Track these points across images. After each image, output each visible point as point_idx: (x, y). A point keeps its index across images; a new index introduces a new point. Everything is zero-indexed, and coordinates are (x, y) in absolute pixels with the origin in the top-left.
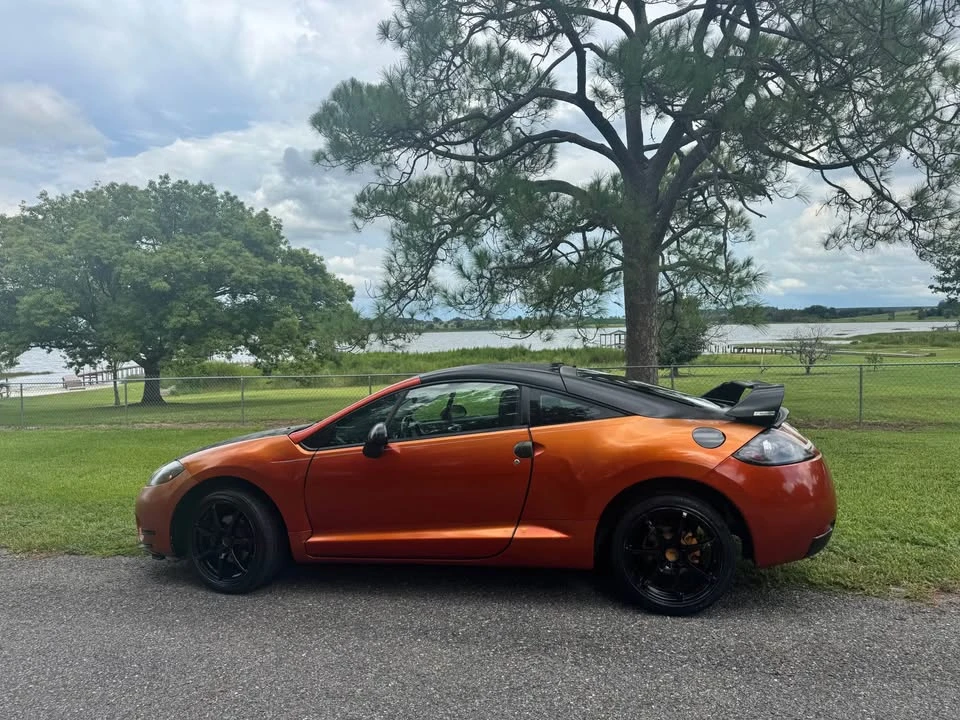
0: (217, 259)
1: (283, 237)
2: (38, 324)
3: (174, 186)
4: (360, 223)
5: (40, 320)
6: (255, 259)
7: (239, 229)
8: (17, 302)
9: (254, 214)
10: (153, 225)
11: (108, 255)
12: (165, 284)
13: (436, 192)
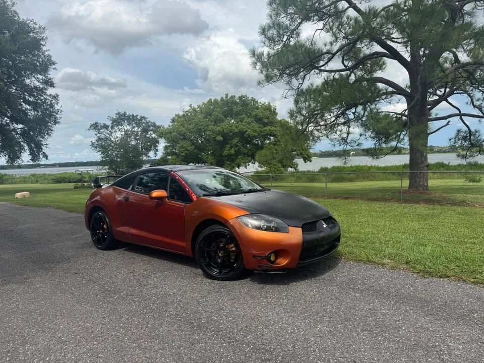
0: (242, 127)
5: (182, 153)
7: (254, 113)
12: (222, 138)
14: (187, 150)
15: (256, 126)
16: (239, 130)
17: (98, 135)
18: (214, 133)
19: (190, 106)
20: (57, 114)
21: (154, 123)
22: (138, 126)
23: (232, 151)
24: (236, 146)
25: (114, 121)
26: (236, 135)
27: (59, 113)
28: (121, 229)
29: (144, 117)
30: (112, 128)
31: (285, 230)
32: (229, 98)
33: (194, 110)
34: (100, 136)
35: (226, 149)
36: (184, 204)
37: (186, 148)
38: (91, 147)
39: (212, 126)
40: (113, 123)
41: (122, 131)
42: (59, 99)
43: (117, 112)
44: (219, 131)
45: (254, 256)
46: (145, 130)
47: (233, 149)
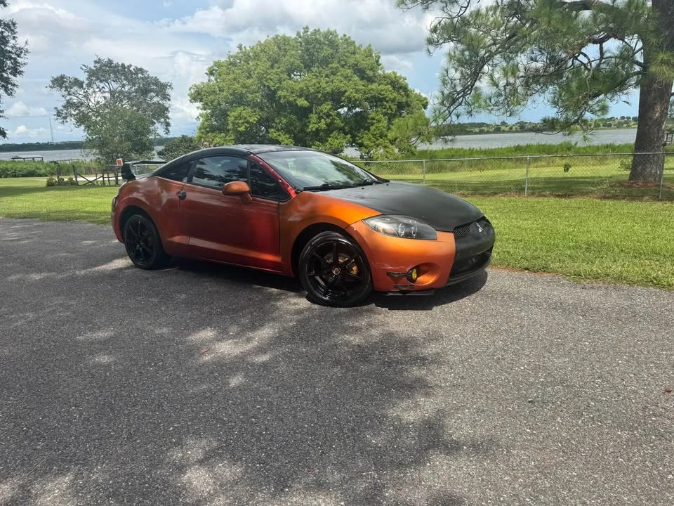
0: (337, 83)
1: (380, 65)
2: (239, 129)
3: (312, 34)
4: (431, 48)
5: (240, 127)
6: (361, 82)
7: (351, 61)
8: (228, 115)
9: (362, 49)
10: (299, 62)
11: (273, 84)
12: (306, 102)
13: (491, 19)
14: (248, 122)
15: (360, 84)
16: (333, 89)
17: (68, 98)
18: (292, 93)
19: (240, 47)
20: (19, 56)
21: (156, 79)
22: (132, 82)
23: (323, 125)
24: (328, 115)
25: (92, 74)
26: (327, 96)
27: (22, 55)
28: (177, 239)
29: (141, 69)
30: (89, 85)
31: (432, 237)
33: (246, 54)
34: (71, 99)
35: (312, 121)
36: (277, 202)
37: (246, 118)
38: (56, 117)
40: (90, 76)
41: (104, 92)
42: (16, 30)
43: (96, 59)
44: (302, 91)
45: (389, 274)
46: (145, 92)
47: (323, 120)
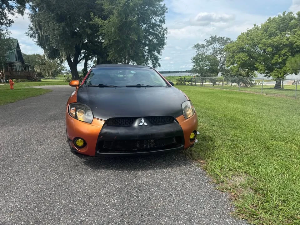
16: (290, 42)
18: (265, 45)
25: (208, 42)
26: (286, 46)
29: (229, 38)
30: (207, 46)
32: (286, 15)
33: (257, 29)
34: (199, 52)
35: (275, 58)
39: (265, 40)
43: (211, 36)
44: (270, 44)
47: (281, 58)
